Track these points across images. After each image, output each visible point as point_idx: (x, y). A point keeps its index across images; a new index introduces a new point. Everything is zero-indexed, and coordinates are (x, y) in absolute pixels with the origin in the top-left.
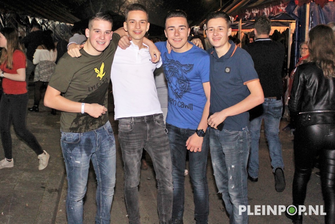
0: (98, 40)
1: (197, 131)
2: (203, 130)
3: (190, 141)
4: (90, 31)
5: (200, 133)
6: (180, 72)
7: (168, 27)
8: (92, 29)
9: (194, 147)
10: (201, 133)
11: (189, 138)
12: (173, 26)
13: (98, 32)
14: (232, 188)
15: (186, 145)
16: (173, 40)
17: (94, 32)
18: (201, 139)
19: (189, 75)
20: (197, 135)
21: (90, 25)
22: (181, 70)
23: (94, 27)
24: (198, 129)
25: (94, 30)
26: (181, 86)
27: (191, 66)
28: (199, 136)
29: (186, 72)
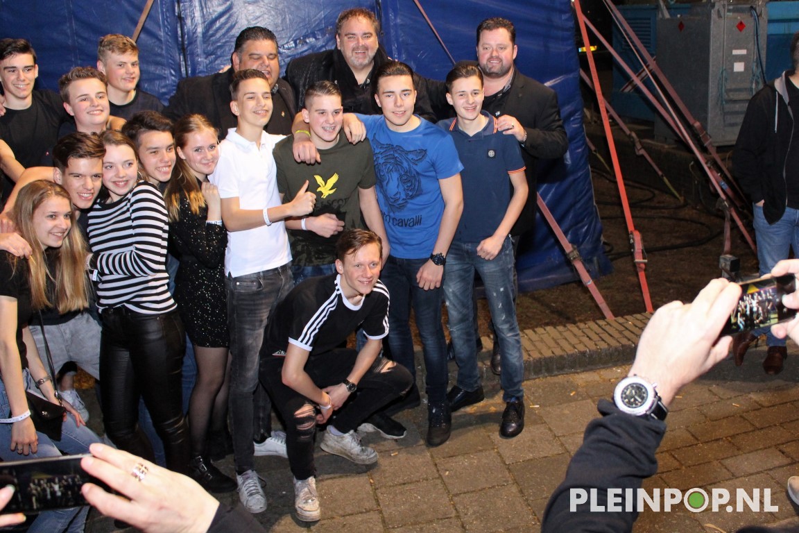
0: (325, 125)
1: (432, 257)
2: (441, 254)
3: (422, 272)
4: (309, 112)
5: (438, 260)
6: (405, 164)
7: (384, 93)
8: (313, 110)
9: (431, 281)
10: (440, 260)
11: (421, 269)
12: (391, 90)
13: (323, 113)
14: (503, 319)
15: (418, 281)
16: (392, 114)
17: (316, 114)
18: (440, 268)
19: (419, 168)
20: (433, 263)
21: (307, 103)
22: (407, 160)
23: (315, 107)
24: (435, 253)
25: (316, 111)
26: (405, 186)
27: (423, 152)
28: (437, 264)
29: (415, 162)
